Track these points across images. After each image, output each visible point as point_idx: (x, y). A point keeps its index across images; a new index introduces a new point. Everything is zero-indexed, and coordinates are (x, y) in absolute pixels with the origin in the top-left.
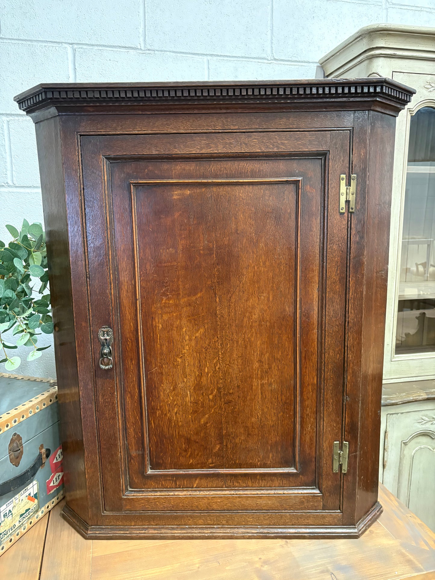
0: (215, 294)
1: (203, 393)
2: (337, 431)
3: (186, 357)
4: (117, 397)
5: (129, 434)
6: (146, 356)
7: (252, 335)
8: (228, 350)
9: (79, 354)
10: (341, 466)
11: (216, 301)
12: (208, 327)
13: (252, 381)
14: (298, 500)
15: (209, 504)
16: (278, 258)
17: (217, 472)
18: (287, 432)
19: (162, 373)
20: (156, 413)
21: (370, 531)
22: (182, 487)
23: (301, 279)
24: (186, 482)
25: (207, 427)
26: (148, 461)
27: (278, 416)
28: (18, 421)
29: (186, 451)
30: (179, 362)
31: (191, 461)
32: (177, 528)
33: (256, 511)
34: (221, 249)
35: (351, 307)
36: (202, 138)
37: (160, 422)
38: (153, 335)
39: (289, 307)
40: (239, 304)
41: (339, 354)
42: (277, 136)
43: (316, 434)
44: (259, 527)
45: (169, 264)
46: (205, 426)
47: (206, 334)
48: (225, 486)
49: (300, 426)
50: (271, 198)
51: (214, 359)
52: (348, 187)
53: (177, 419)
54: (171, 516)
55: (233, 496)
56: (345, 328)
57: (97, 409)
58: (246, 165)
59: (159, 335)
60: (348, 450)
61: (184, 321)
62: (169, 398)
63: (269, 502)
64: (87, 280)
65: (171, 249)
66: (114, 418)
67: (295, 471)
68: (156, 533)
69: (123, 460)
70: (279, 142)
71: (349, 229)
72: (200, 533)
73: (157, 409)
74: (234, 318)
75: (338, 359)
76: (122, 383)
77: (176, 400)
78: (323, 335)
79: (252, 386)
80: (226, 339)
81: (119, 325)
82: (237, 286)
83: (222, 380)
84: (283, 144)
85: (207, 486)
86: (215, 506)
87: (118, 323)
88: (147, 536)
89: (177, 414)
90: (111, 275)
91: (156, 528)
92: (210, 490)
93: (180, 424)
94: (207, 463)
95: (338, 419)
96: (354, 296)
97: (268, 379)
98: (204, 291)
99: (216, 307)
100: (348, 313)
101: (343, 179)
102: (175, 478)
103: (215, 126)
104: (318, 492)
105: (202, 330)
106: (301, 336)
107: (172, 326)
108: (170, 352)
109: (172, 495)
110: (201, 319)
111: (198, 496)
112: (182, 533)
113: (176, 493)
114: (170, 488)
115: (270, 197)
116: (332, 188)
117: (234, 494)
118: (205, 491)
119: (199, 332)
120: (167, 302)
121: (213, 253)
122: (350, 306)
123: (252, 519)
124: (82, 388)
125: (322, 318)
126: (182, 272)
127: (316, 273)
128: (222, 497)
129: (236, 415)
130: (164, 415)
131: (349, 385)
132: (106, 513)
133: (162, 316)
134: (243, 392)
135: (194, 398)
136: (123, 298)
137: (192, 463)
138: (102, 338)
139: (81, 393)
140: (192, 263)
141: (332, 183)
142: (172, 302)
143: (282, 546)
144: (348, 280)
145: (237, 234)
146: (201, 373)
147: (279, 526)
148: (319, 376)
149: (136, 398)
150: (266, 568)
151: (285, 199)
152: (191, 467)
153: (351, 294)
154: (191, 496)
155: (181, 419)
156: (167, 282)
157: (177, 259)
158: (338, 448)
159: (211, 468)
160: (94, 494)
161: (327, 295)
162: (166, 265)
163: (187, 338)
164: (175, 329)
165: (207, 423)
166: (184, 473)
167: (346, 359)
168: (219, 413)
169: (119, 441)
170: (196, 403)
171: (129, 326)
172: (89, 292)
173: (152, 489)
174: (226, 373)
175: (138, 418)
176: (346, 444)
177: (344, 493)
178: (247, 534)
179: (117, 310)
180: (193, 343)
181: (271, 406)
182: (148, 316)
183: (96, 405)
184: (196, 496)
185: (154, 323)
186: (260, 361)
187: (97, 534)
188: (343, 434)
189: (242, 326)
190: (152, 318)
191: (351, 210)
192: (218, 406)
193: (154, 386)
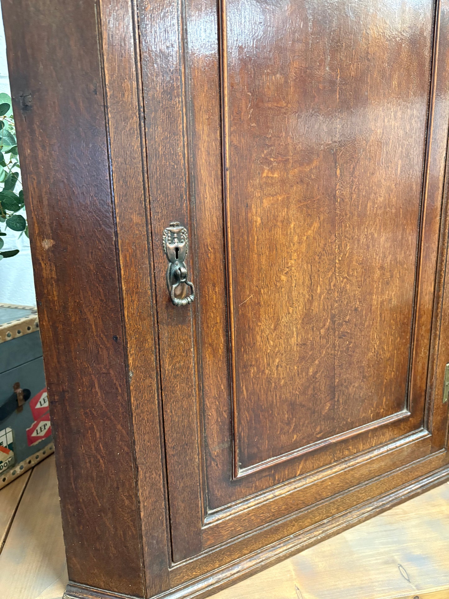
0: (336, 163)
1: (313, 327)
3: (294, 272)
4: (193, 357)
5: (208, 419)
6: (236, 276)
7: (375, 229)
8: (347, 255)
11: (336, 173)
12: (324, 220)
13: (371, 298)
14: (409, 450)
15: (317, 493)
17: (327, 443)
18: (402, 364)
19: (259, 304)
20: (250, 371)
22: (282, 480)
24: (287, 472)
25: (316, 378)
26: (238, 455)
27: (394, 344)
29: (289, 424)
30: (284, 282)
31: (295, 436)
32: (279, 544)
33: (369, 481)
34: (346, 84)
37: (255, 387)
38: (248, 237)
40: (364, 180)
43: (428, 360)
44: (372, 501)
45: (276, 104)
46: (313, 378)
47: (320, 231)
48: (333, 461)
51: (329, 270)
53: (278, 376)
54: (271, 529)
55: (346, 470)
61: (293, 211)
62: (269, 344)
63: (383, 464)
65: (278, 76)
66: (189, 396)
67: (408, 414)
68: (254, 565)
69: (202, 465)
72: (310, 538)
74: (356, 203)
76: (200, 329)
77: (278, 345)
78: (448, 223)
79: (371, 305)
80: (345, 237)
81: (195, 221)
83: (337, 303)
85: (314, 467)
86: (324, 494)
88: (243, 575)
89: (279, 368)
90: (185, 118)
91: (251, 557)
92: (317, 472)
94: (315, 434)
97: (388, 294)
98: (321, 156)
99: (336, 185)
102: (273, 471)
104: (426, 433)
105: (316, 225)
107: (275, 219)
108: (272, 265)
109: (273, 497)
110: (315, 206)
111: (305, 486)
112: (288, 549)
113: (277, 493)
114: (267, 488)
117: (346, 468)
118: (311, 477)
119: (312, 228)
120: (270, 175)
121: (336, 91)
123: (364, 494)
128: (333, 477)
129: (351, 353)
130: (260, 374)
132: (175, 566)
133: (262, 202)
134: (361, 317)
135: (302, 336)
136: (202, 168)
137: (296, 440)
138: (170, 246)
146: (312, 295)
148: (438, 280)
152: (295, 446)
154: (295, 490)
155: (283, 374)
156: (270, 138)
157: (287, 95)
159: (319, 440)
162: (270, 105)
163: (296, 238)
164: (279, 224)
165: (316, 373)
166: (287, 458)
168: (331, 355)
169: (196, 435)
170: (304, 344)
171: (210, 220)
172: (144, 149)
173: (242, 500)
174: (342, 292)
175: (223, 388)
180: (303, 248)
181: (389, 332)
182: (241, 202)
183: (159, 377)
184: (302, 487)
185: (250, 215)
186: (382, 268)
189: (365, 215)
190: (247, 205)
192: (331, 344)
193: (247, 326)
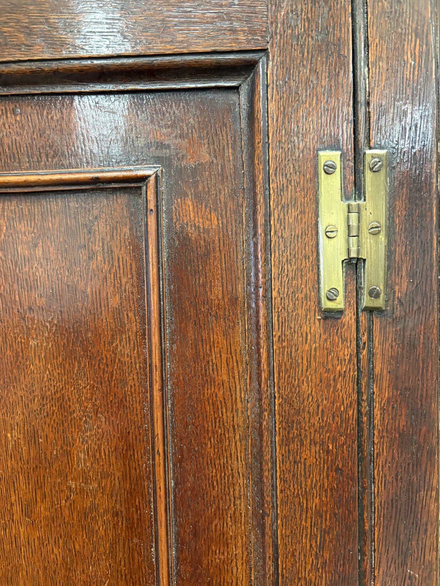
16: (82, 490)
50: (39, 252)
52: (353, 203)
71: (365, 380)
101: (329, 169)
115: (36, 246)
116: (284, 208)
191: (368, 301)
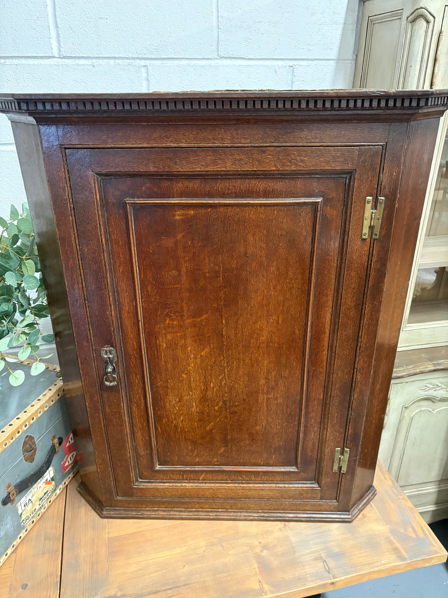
0: (222, 316)
1: (209, 404)
2: (339, 439)
3: (192, 374)
4: (124, 408)
5: (137, 437)
6: (151, 371)
7: (259, 355)
8: (235, 368)
9: (83, 370)
10: (340, 468)
11: (222, 322)
12: (213, 347)
13: (257, 395)
14: (297, 492)
15: (214, 493)
16: (290, 282)
17: (222, 469)
18: (290, 439)
19: (167, 387)
20: (162, 420)
21: (363, 515)
22: (188, 479)
23: (313, 304)
24: (192, 476)
25: (212, 432)
26: (156, 459)
27: (282, 425)
28: (29, 425)
29: (192, 452)
30: (185, 378)
31: (197, 459)
32: (185, 511)
33: (258, 500)
34: (228, 272)
35: (365, 333)
36: (207, 154)
37: (167, 428)
38: (157, 353)
39: (299, 330)
40: (246, 327)
41: (348, 375)
42: (296, 152)
43: (318, 441)
44: (260, 511)
45: (173, 286)
46: (210, 432)
47: (211, 353)
48: (229, 479)
49: (303, 434)
50: (285, 220)
51: (220, 375)
52: (374, 211)
53: (183, 426)
54: (179, 501)
55: (237, 488)
56: (356, 352)
57: (104, 418)
58: (259, 183)
59: (163, 353)
60: (348, 455)
61: (189, 341)
62: (175, 408)
63: (271, 493)
64: (85, 302)
65: (173, 271)
66: (121, 425)
67: (296, 470)
68: (165, 515)
69: (132, 458)
70: (298, 158)
71: (370, 256)
72: (206, 515)
73: (163, 417)
74: (241, 340)
75: (347, 379)
76: (128, 394)
77: (182, 410)
78: (333, 357)
79: (258, 399)
80: (232, 358)
81: (122, 344)
82: (245, 309)
83: (227, 394)
84: (302, 161)
85: (213, 479)
86: (220, 495)
87: (120, 342)
88: (157, 517)
89: (183, 422)
90: (111, 298)
91: (166, 510)
92: (215, 483)
93: (186, 430)
94: (213, 462)
95: (341, 430)
96: (369, 322)
97: (274, 395)
98: (209, 312)
99: (222, 329)
100: (361, 338)
101: (369, 202)
102: (182, 473)
103: (222, 140)
104: (317, 485)
105: (207, 350)
106: (310, 356)
107: (176, 345)
108: (175, 368)
109: (180, 486)
110: (206, 339)
111: (204, 487)
112: (190, 515)
113: (184, 484)
114: (178, 480)
115: (284, 218)
116: (355, 212)
117: (237, 487)
118: (211, 484)
119: (205, 351)
120: (171, 322)
121: (220, 276)
122: (364, 331)
123: (254, 506)
124: (88, 400)
125: (333, 341)
126: (186, 295)
127: (330, 298)
128: (226, 489)
129: (241, 424)
130: (170, 423)
131: (355, 403)
132: (119, 498)
133: (166, 336)
134: (249, 405)
135: (200, 408)
136: (125, 319)
137: (198, 461)
138: (105, 356)
139: (87, 404)
140: (197, 286)
141: (355, 207)
142: (176, 323)
143: (280, 529)
144: (364, 307)
145: (246, 257)
146: (207, 387)
147: (278, 511)
148: (326, 392)
149: (142, 407)
150: (265, 553)
151: (301, 221)
152: (198, 464)
153: (365, 320)
154: (197, 487)
155: (187, 426)
156: (170, 304)
157: (181, 281)
158: (339, 453)
159: (216, 466)
160: (106, 484)
161: (340, 321)
162: (168, 287)
163: (192, 356)
164: (180, 348)
165: (212, 429)
166: (190, 469)
167: (354, 379)
168: (224, 422)
169: (127, 444)
170: (201, 413)
171: (132, 343)
172: (88, 313)
173: (160, 481)
174: (232, 388)
175: (145, 425)
176: (347, 450)
177: (341, 488)
178: (249, 517)
179: (119, 330)
180: (198, 361)
181: (276, 417)
182: (151, 336)
183: (103, 414)
184: (202, 487)
185: (158, 342)
186: (267, 378)
187: (111, 514)
188: (345, 442)
189: (249, 347)
190: (156, 337)
191: (374, 237)
192: (223, 416)
193: (159, 397)
